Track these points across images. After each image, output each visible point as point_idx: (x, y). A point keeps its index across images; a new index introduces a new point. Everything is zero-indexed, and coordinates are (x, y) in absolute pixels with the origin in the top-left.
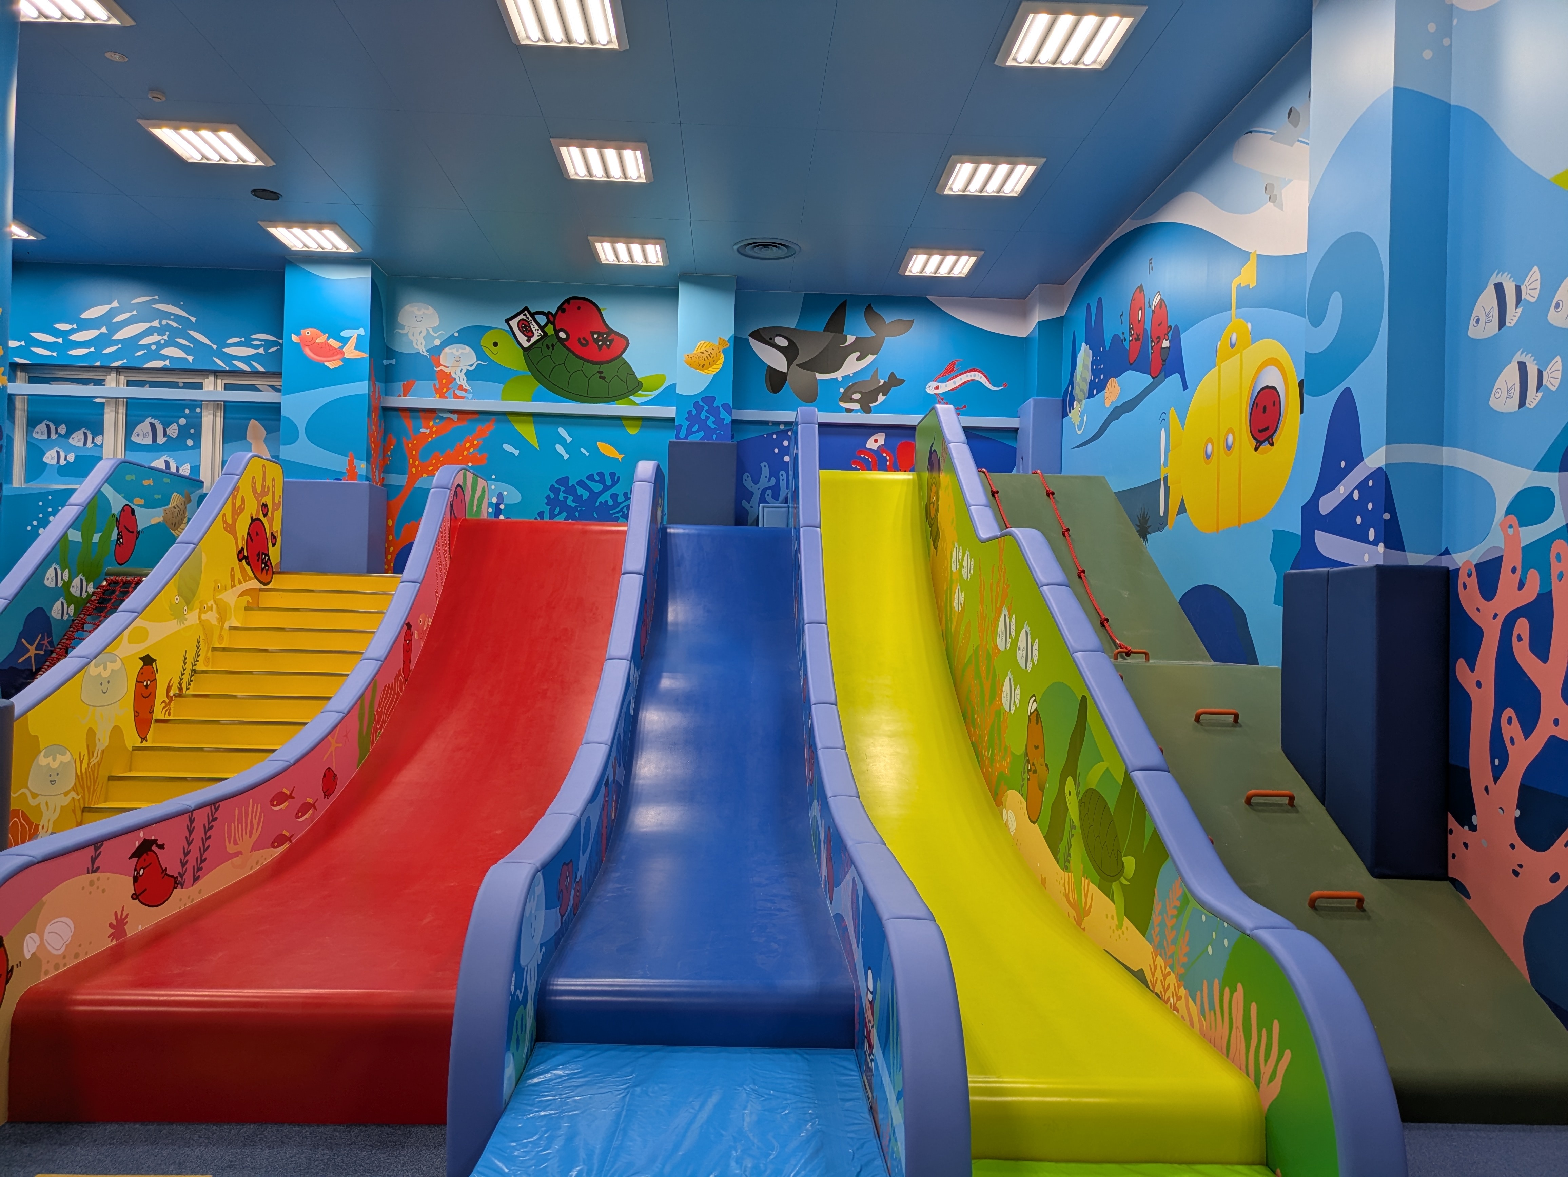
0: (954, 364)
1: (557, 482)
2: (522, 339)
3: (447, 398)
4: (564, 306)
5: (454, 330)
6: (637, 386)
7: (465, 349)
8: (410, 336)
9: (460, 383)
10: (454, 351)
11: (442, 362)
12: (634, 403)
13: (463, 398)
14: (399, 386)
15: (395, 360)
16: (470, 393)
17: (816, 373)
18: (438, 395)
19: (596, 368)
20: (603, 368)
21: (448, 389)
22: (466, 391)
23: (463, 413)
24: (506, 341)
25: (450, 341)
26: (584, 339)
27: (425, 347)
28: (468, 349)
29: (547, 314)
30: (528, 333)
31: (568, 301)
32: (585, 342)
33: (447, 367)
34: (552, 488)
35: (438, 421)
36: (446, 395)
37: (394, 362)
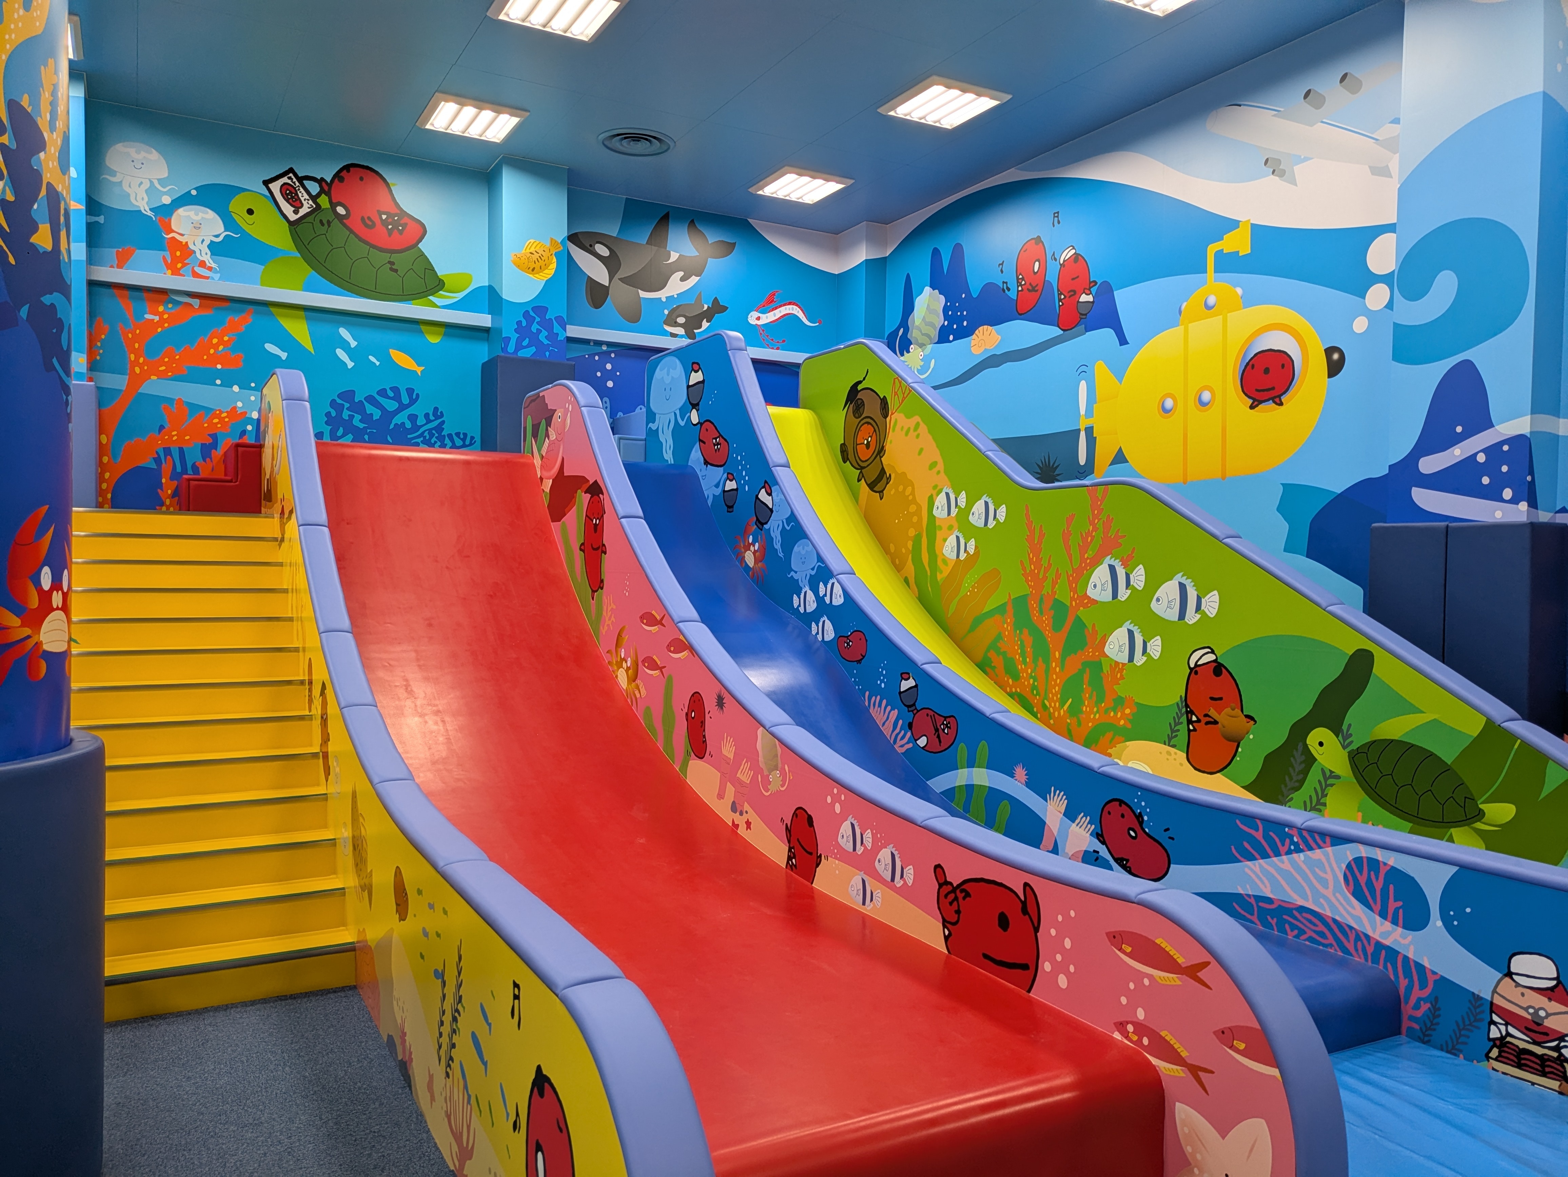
0: (774, 295)
1: (339, 396)
2: (288, 209)
3: (184, 276)
4: (342, 174)
5: (190, 185)
6: (439, 285)
7: (207, 213)
8: (125, 187)
9: (202, 259)
10: (192, 214)
11: (173, 227)
12: (436, 306)
13: (207, 278)
14: (110, 253)
15: (102, 217)
16: (216, 272)
17: (639, 290)
18: (170, 271)
19: (386, 257)
20: (395, 257)
21: (184, 265)
22: (210, 269)
23: (206, 298)
24: (264, 208)
25: (184, 200)
26: (369, 218)
27: (147, 203)
28: (211, 214)
29: (320, 181)
30: (296, 204)
31: (347, 168)
32: (370, 223)
33: (182, 235)
34: (333, 403)
35: (170, 306)
36: (181, 272)
37: (101, 219)
